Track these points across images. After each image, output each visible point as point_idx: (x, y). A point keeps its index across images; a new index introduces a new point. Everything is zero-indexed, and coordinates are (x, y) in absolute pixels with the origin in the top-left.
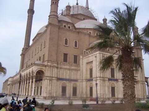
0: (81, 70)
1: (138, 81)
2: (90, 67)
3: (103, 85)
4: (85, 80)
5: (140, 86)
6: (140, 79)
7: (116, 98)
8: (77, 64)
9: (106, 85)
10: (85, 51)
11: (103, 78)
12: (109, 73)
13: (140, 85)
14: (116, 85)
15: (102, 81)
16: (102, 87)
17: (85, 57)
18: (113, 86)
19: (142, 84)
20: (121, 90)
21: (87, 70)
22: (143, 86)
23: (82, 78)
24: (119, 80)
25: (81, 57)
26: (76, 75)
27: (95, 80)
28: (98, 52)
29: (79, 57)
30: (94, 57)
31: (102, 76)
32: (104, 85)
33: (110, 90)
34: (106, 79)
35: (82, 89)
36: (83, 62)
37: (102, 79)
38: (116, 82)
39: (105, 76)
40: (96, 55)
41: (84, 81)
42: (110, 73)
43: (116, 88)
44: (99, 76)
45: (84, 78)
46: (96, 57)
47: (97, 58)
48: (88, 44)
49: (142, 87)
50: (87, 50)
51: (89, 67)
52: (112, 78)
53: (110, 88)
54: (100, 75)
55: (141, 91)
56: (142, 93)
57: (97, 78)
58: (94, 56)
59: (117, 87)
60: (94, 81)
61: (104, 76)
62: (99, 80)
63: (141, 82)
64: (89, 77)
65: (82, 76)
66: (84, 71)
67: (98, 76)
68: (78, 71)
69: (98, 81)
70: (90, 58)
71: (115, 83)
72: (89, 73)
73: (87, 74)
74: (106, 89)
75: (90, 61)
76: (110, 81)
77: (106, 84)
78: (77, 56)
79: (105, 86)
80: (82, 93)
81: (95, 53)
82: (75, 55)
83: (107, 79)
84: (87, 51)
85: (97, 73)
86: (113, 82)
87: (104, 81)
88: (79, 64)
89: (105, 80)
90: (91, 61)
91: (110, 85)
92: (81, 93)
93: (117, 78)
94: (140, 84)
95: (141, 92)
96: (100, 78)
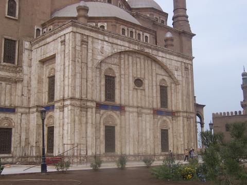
0: (25, 82)
1: (177, 112)
2: (50, 73)
3: (80, 120)
4: (35, 110)
5: (181, 124)
6: (182, 106)
7: (117, 156)
8: (14, 63)
9: (90, 121)
10: (38, 30)
11: (81, 100)
12: (98, 88)
13: (181, 122)
14: (118, 121)
15: (77, 111)
16: (77, 126)
17: (37, 46)
18: (110, 124)
19: (185, 120)
20: (131, 135)
21: (40, 81)
22: (189, 125)
23: (29, 102)
24: (127, 109)
25: (27, 45)
26: (11, 95)
27: (60, 108)
28: (70, 29)
29: (21, 45)
30: (60, 44)
31: (78, 96)
32: (84, 119)
33: (102, 133)
34: (89, 104)
35: (27, 133)
36: (31, 60)
37: (78, 103)
38: (118, 112)
39: (88, 95)
40: (63, 38)
41: (31, 110)
42: (103, 88)
43: (117, 129)
44: (70, 96)
45: (32, 103)
46: (63, 42)
47: (67, 46)
48: (49, 11)
49: (185, 127)
50: (44, 26)
51: (46, 72)
52: (108, 103)
53: (102, 129)
54: (72, 94)
55: (182, 136)
56: (184, 140)
57: (64, 100)
58: (60, 40)
59: (121, 127)
60: (58, 111)
61: (84, 97)
62: (70, 107)
63: (185, 114)
64: (47, 101)
65: (29, 98)
66: (34, 83)
67: (66, 96)
68: (16, 82)
69: (66, 109)
70: (49, 46)
71: (115, 115)
72: (45, 88)
73: (40, 91)
74: (90, 130)
75: (48, 55)
76: (102, 111)
77: (89, 116)
78: (15, 41)
79: (87, 123)
80: (28, 143)
81: (62, 33)
82: (10, 38)
83: (94, 105)
84: (45, 30)
85: (64, 89)
86: (110, 112)
87: (84, 108)
88: (20, 65)
89: (87, 108)
90: (52, 54)
91: (102, 121)
92: (23, 144)
93: (123, 103)
94: (181, 118)
95: (182, 139)
96: (73, 102)
